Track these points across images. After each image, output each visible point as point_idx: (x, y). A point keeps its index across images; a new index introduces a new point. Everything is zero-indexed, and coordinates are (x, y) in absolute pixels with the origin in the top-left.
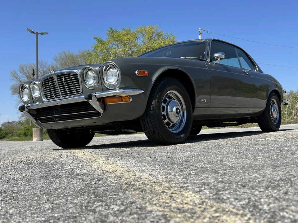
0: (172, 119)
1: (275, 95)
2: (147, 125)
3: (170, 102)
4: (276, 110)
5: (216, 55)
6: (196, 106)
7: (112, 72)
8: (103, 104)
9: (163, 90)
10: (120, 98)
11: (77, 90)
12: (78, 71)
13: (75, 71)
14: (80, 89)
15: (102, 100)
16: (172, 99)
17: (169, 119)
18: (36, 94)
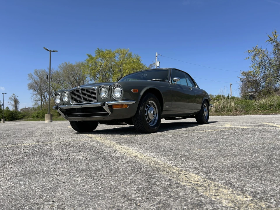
0: (150, 118)
1: (206, 102)
2: (136, 122)
3: (149, 107)
4: (206, 111)
5: (175, 79)
6: (164, 110)
7: (117, 89)
9: (146, 100)
10: (122, 105)
11: (94, 99)
12: (96, 88)
13: (93, 87)
14: (96, 98)
15: (111, 107)
17: (149, 118)
18: (66, 99)
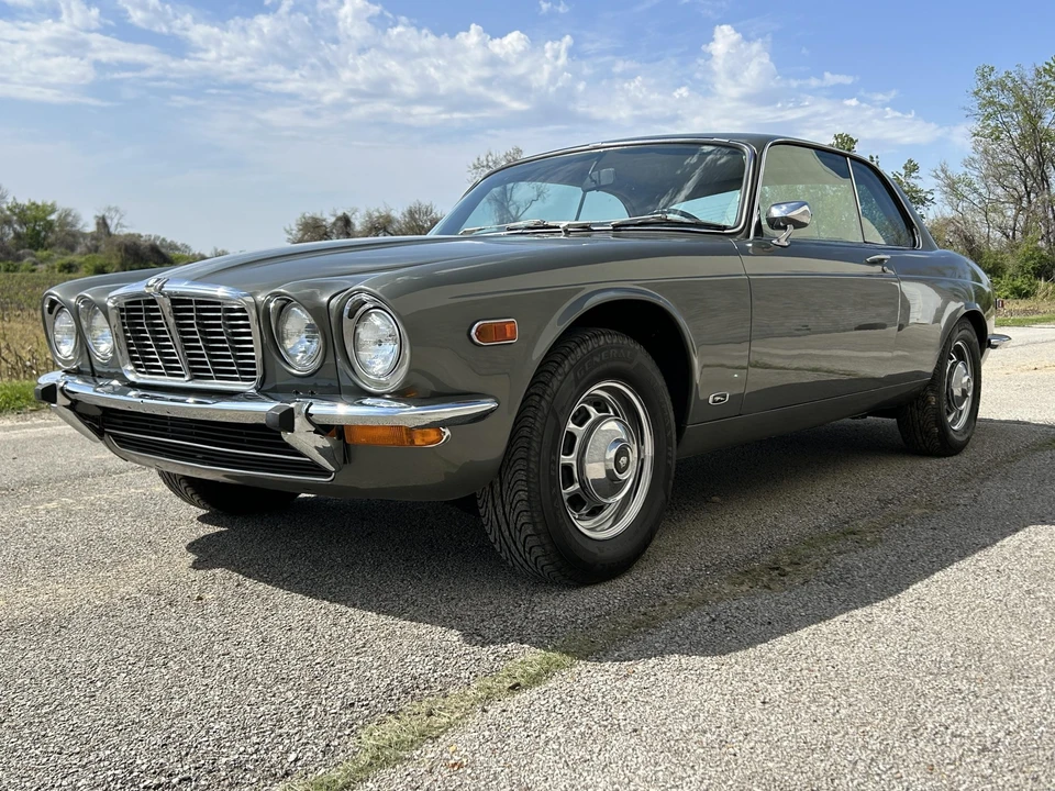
5: (779, 210)
6: (691, 419)
7: (373, 325)
8: (339, 438)
10: (405, 430)
14: (254, 366)
16: (607, 411)
